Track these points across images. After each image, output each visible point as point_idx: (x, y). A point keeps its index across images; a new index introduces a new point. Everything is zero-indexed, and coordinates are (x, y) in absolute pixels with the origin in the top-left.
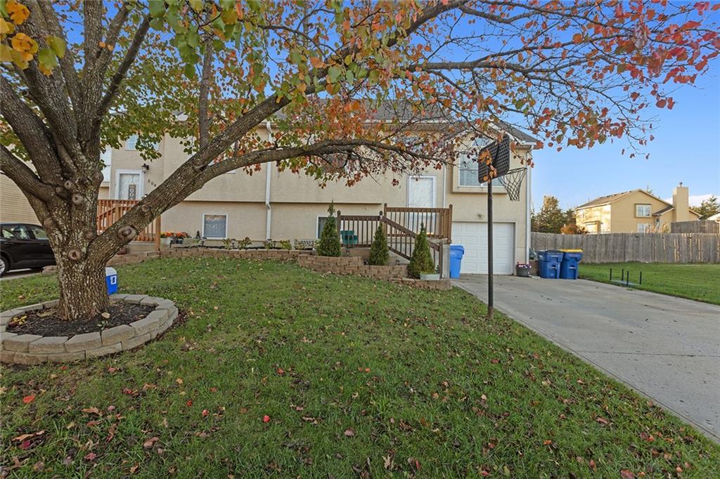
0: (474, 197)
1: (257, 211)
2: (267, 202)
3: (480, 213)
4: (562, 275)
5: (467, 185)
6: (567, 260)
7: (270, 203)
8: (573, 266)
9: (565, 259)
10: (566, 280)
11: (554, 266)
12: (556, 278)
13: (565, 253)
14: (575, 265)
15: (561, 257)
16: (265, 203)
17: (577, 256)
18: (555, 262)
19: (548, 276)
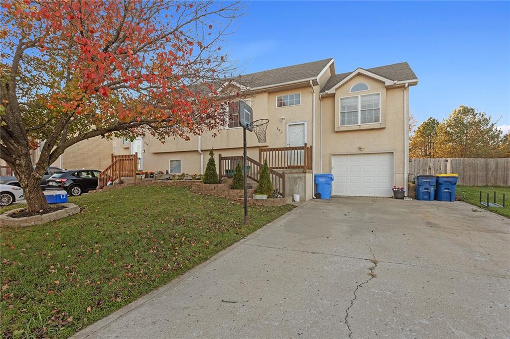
0: (355, 134)
1: (195, 156)
2: (199, 150)
3: (360, 146)
4: (437, 198)
5: (348, 124)
6: (442, 184)
7: (201, 151)
8: (449, 190)
9: (438, 183)
10: (441, 202)
11: (428, 189)
12: (430, 200)
13: (438, 177)
14: (450, 188)
15: (434, 181)
16: (198, 151)
17: (451, 180)
18: (427, 186)
19: (421, 198)
